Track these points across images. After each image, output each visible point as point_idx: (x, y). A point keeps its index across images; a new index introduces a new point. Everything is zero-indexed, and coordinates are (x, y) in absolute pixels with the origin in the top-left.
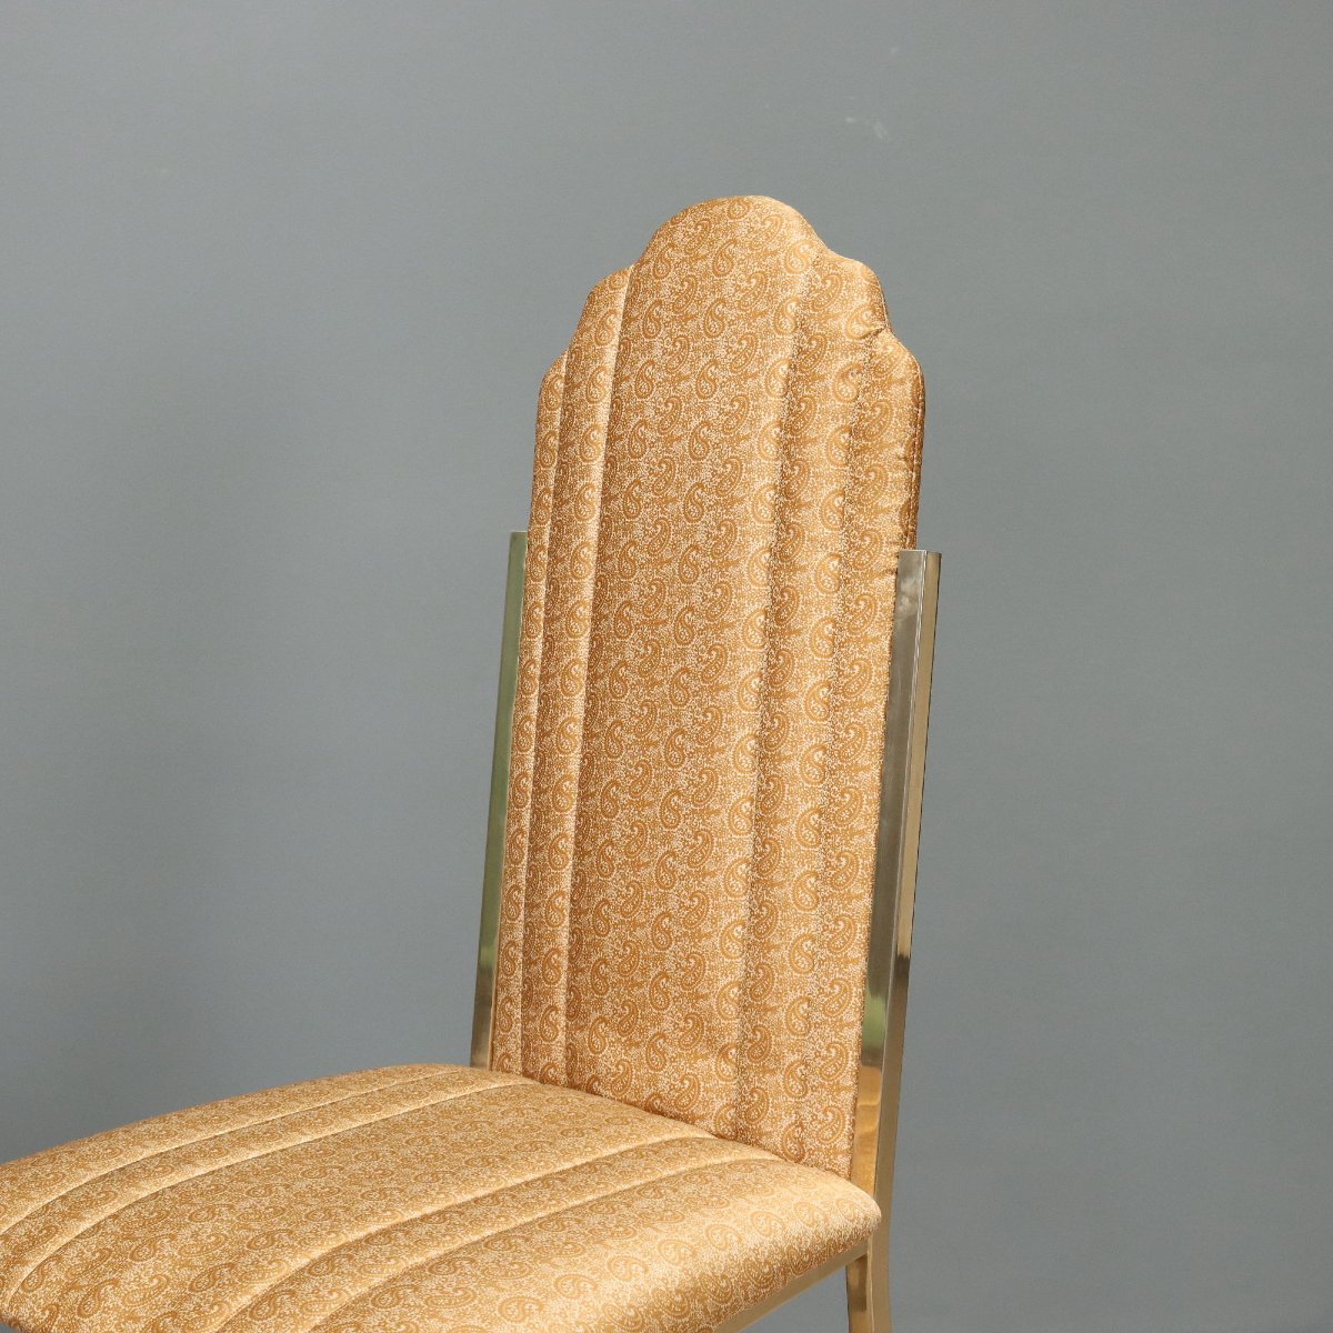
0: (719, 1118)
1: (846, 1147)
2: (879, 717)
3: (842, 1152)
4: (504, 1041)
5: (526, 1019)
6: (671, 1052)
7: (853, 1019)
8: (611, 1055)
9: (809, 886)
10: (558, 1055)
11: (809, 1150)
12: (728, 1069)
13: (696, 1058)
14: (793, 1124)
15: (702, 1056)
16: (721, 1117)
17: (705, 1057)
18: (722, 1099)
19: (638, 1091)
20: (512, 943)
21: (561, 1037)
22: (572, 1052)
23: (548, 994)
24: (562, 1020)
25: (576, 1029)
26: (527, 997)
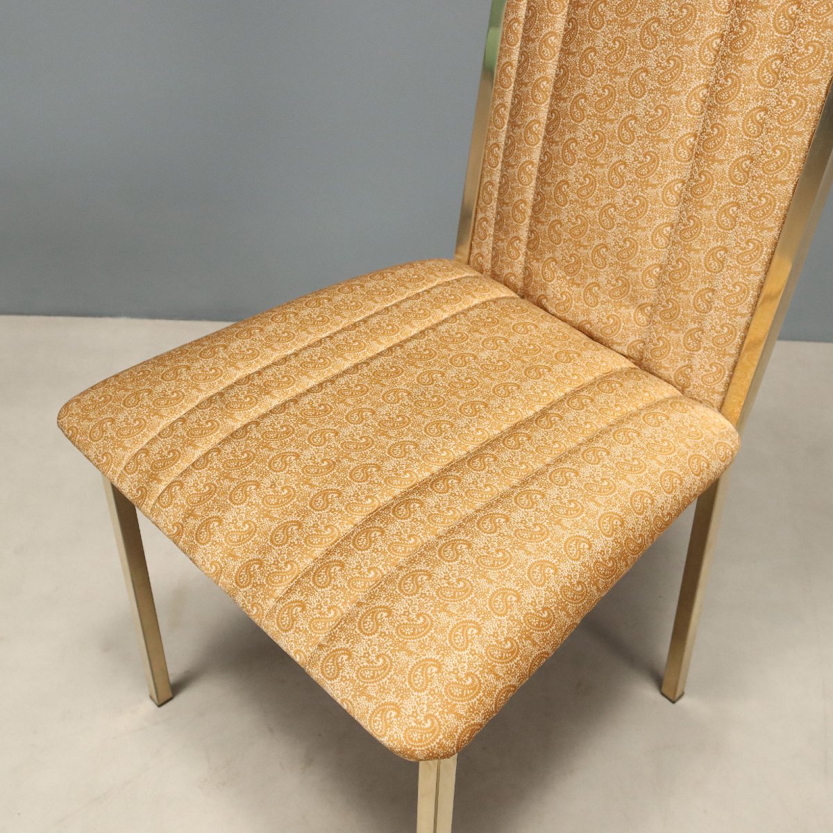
0: (631, 347)
1: (722, 390)
2: (821, 93)
3: (718, 393)
4: (480, 245)
5: (497, 239)
6: (602, 298)
7: (745, 311)
8: (557, 286)
9: (731, 212)
10: (518, 269)
11: (694, 385)
12: (643, 319)
13: (621, 306)
14: (685, 366)
15: (625, 306)
16: (633, 347)
17: (627, 307)
18: (635, 336)
19: (575, 315)
20: (491, 183)
21: (522, 258)
22: (528, 274)
23: (517, 228)
24: (524, 249)
25: (534, 259)
26: (499, 224)
